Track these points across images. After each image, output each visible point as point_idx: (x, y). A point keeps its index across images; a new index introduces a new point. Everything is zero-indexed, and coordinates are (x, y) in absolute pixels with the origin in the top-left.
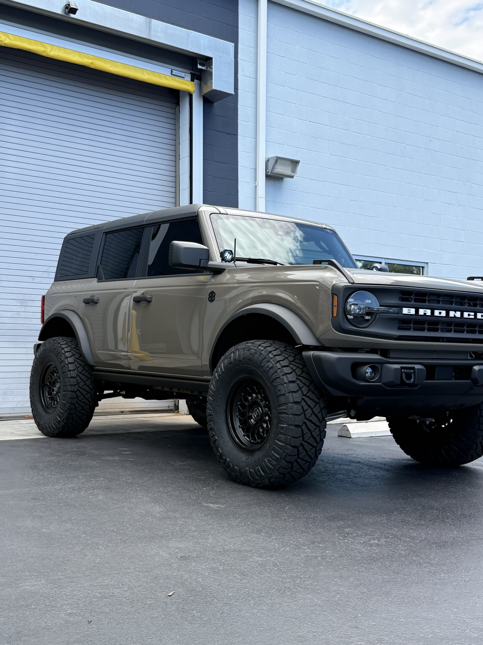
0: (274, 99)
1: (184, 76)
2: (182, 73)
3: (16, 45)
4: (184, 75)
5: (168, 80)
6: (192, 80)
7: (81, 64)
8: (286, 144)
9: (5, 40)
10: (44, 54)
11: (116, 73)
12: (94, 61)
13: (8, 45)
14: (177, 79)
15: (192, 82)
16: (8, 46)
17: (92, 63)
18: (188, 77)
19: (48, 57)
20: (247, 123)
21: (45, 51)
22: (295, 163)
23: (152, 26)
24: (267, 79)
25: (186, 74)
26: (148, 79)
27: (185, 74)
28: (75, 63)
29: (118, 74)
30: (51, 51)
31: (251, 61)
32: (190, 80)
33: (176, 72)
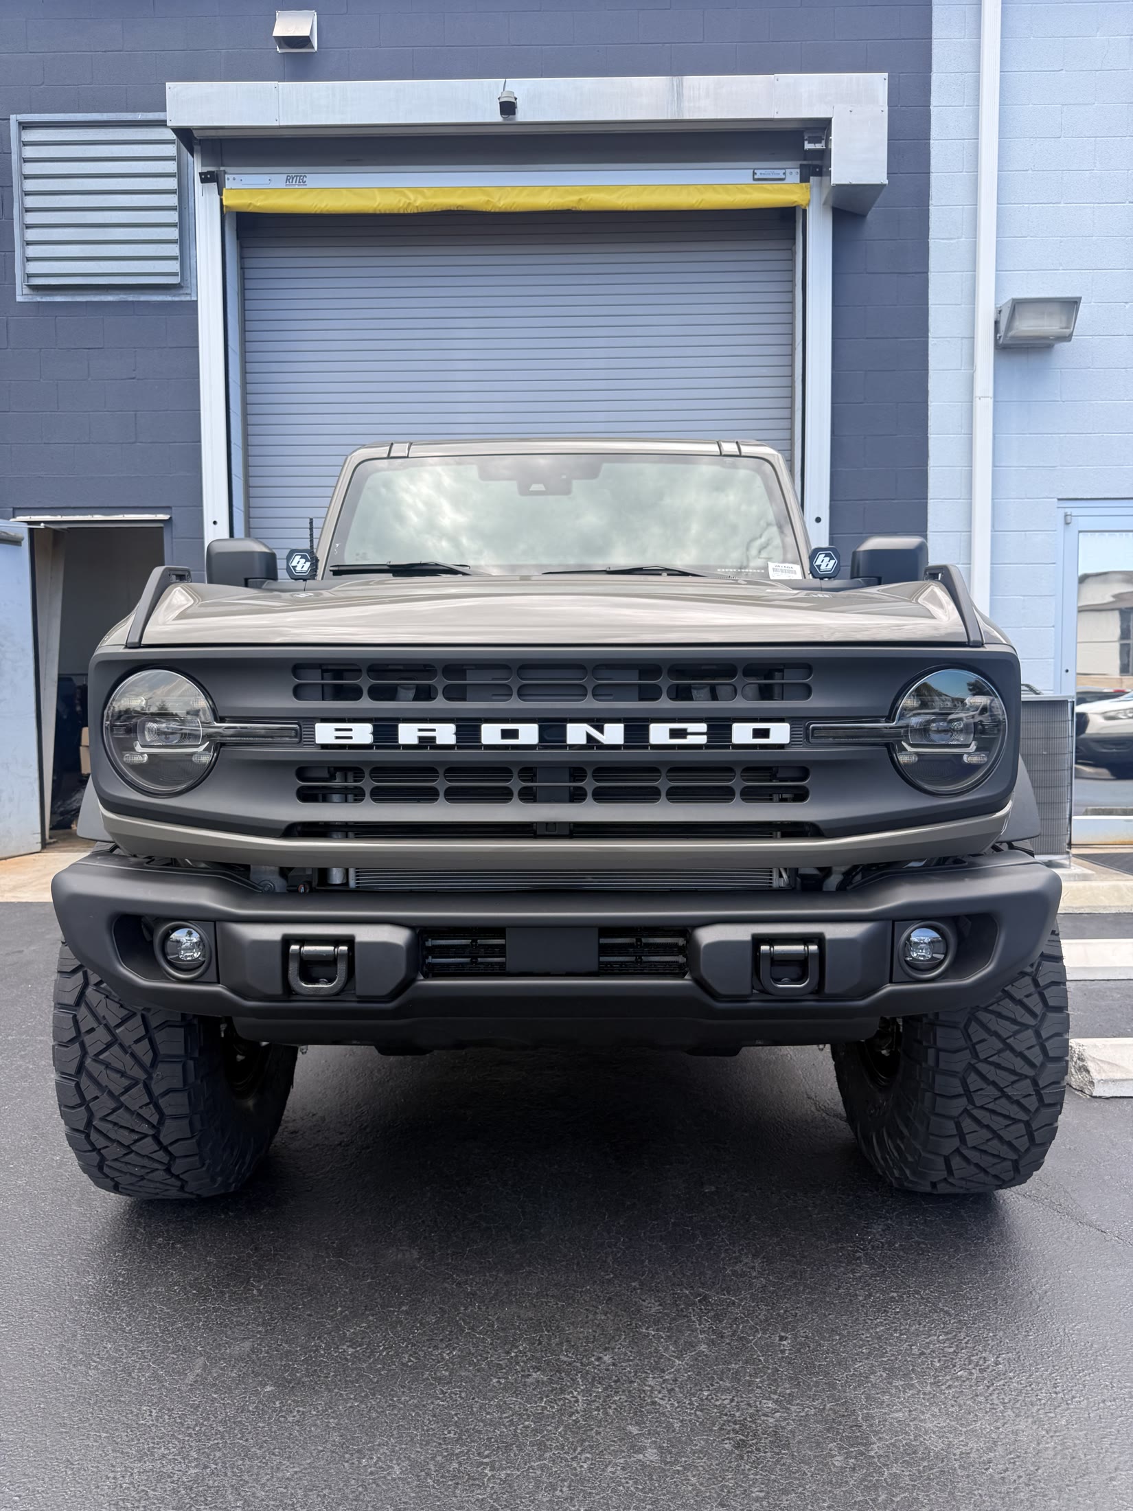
0: (1030, 172)
1: (783, 177)
2: (776, 171)
3: (435, 205)
4: (782, 174)
5: (747, 193)
6: (804, 179)
7: (559, 209)
8: (1061, 268)
9: (415, 201)
10: (489, 208)
11: (630, 208)
12: (583, 197)
13: (422, 209)
14: (767, 185)
15: (804, 184)
16: (424, 210)
17: (580, 199)
18: (794, 175)
19: (497, 210)
20: (952, 241)
21: (488, 201)
22: (1071, 305)
23: (685, 92)
24: (1000, 131)
25: (788, 171)
26: (701, 203)
27: (784, 171)
28: (547, 209)
29: (636, 208)
30: (499, 200)
31: (965, 104)
32: (799, 181)
33: (763, 171)
